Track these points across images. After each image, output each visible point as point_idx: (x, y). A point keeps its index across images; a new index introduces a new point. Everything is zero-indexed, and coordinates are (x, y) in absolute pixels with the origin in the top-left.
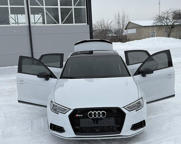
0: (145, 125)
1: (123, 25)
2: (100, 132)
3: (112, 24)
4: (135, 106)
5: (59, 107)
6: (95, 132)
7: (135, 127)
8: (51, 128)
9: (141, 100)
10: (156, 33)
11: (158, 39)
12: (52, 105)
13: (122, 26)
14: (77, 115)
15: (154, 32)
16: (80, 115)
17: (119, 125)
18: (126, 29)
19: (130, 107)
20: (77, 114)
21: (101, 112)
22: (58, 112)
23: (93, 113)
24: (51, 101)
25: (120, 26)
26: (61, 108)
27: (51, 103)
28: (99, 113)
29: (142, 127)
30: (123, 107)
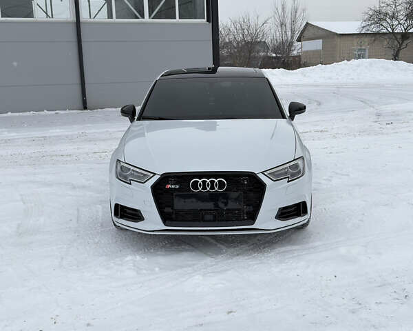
0: (305, 212)
1: (293, 32)
2: (214, 221)
3: (266, 27)
4: (286, 173)
5: (133, 170)
6: (204, 221)
7: (284, 213)
8: (116, 214)
9: (300, 162)
10: (367, 50)
11: (371, 64)
12: (119, 168)
13: (289, 33)
14: (169, 186)
15: (363, 47)
16: (173, 186)
17: (251, 207)
18: (299, 40)
19: (276, 173)
20: (169, 184)
21: (216, 181)
22: (130, 180)
23: (200, 181)
24: (118, 160)
25: (285, 32)
26: (136, 172)
27: (117, 164)
28: (212, 182)
29: (299, 215)
30: (262, 173)
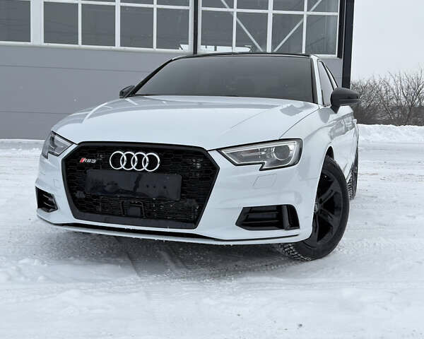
2: (141, 217)
21: (146, 155)
22: (49, 152)
23: (124, 154)
28: (140, 157)
30: (217, 150)
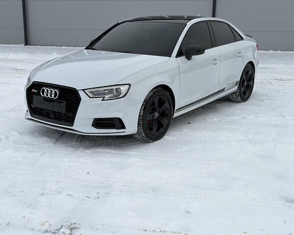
2: (54, 119)
6: (49, 118)
14: (33, 90)
16: (35, 91)
20: (34, 89)
21: (53, 91)
23: (46, 89)
30: (83, 90)
